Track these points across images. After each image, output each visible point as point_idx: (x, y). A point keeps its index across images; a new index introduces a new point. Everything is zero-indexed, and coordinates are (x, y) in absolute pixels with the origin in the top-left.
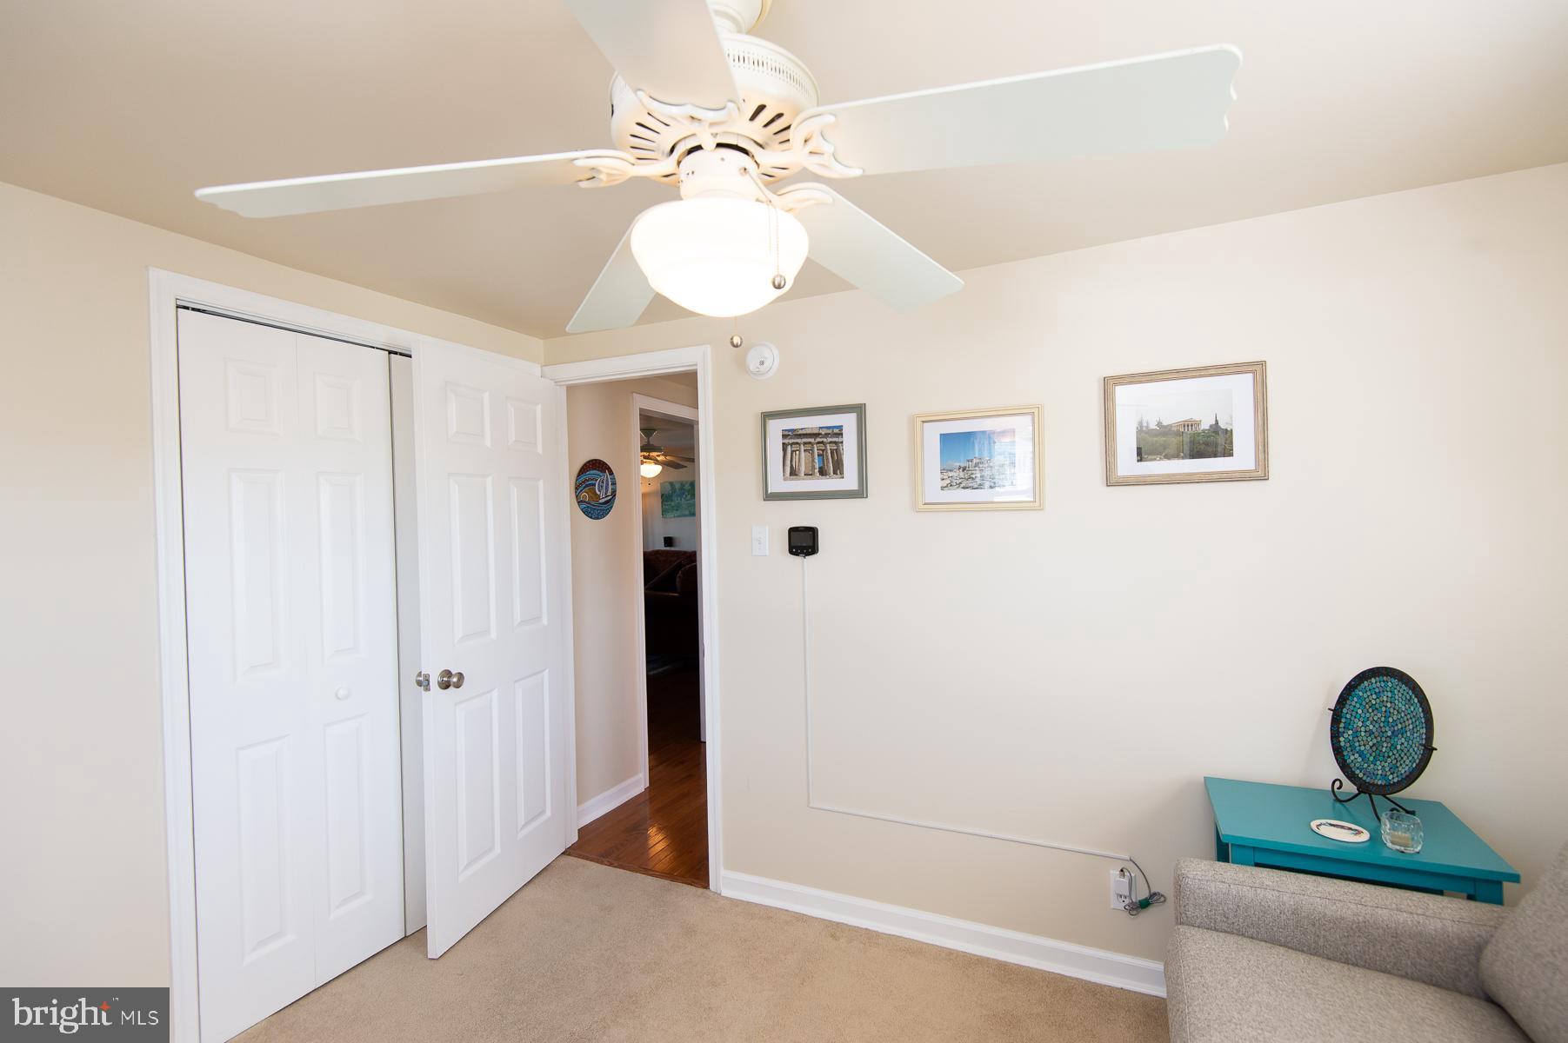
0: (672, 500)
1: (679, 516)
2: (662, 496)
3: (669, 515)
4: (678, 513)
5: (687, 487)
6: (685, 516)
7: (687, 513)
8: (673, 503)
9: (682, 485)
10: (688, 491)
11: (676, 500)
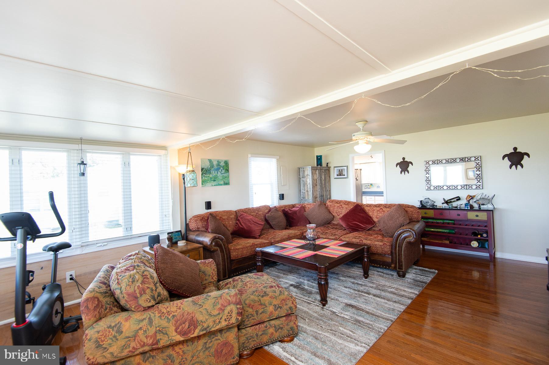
0: (210, 173)
1: (216, 185)
2: (202, 169)
3: (209, 184)
4: (215, 183)
5: (222, 164)
6: (221, 185)
7: (222, 182)
8: (211, 176)
9: (219, 162)
10: (223, 167)
11: (214, 173)
